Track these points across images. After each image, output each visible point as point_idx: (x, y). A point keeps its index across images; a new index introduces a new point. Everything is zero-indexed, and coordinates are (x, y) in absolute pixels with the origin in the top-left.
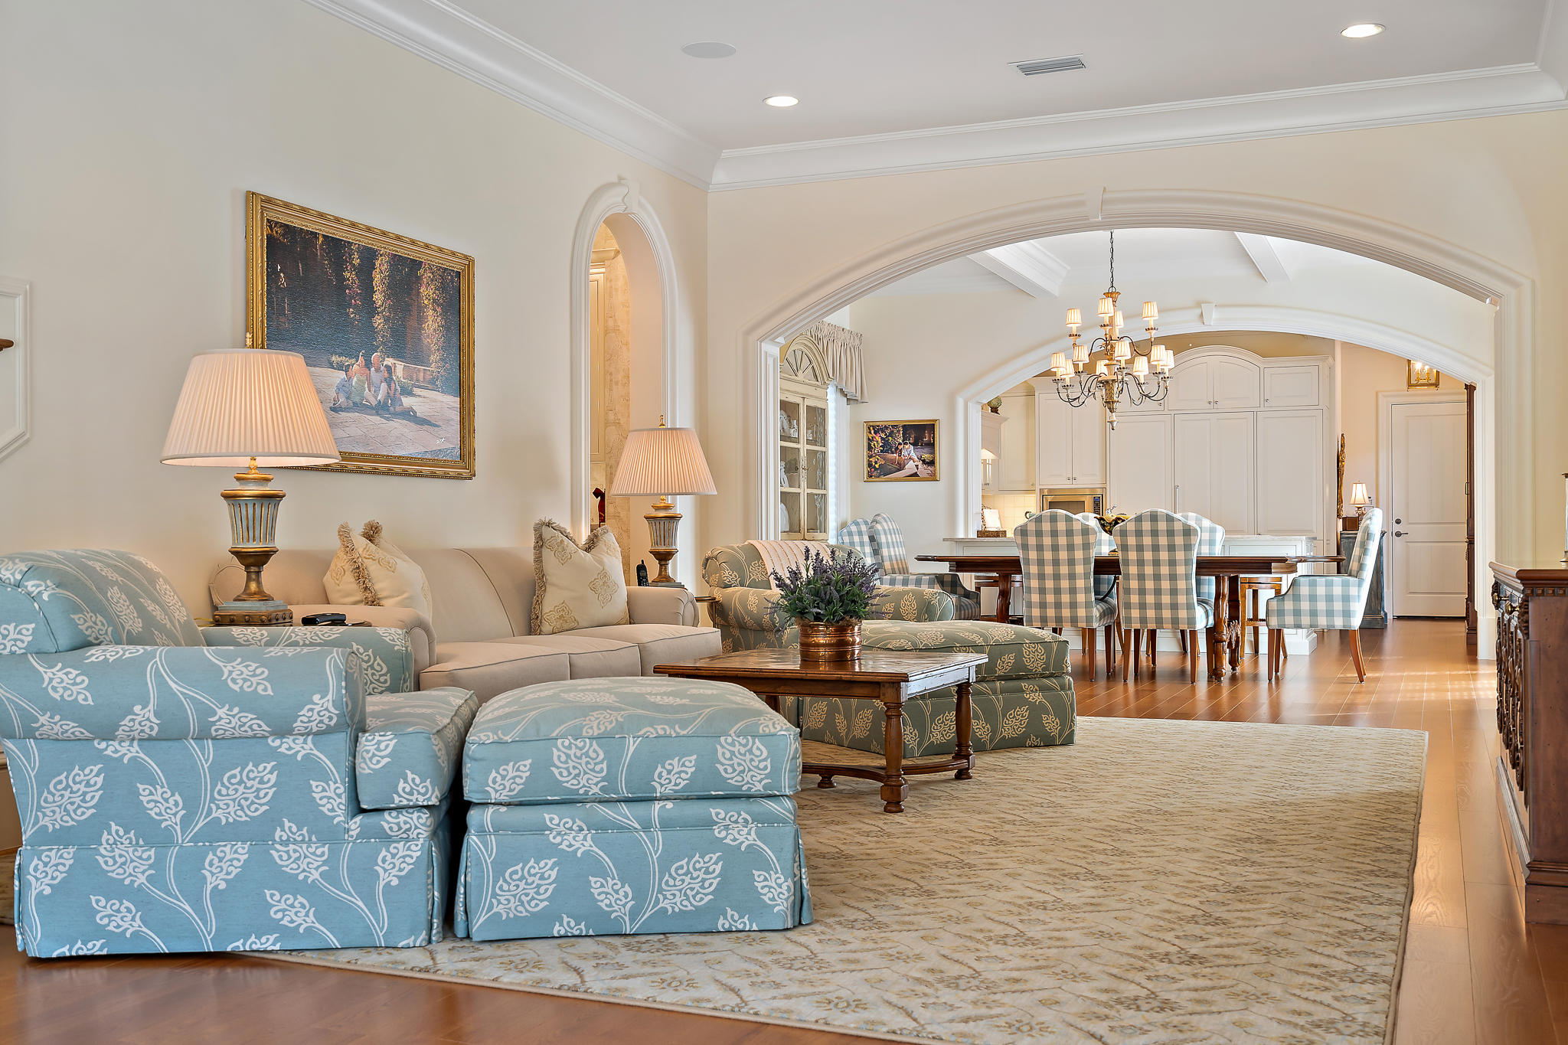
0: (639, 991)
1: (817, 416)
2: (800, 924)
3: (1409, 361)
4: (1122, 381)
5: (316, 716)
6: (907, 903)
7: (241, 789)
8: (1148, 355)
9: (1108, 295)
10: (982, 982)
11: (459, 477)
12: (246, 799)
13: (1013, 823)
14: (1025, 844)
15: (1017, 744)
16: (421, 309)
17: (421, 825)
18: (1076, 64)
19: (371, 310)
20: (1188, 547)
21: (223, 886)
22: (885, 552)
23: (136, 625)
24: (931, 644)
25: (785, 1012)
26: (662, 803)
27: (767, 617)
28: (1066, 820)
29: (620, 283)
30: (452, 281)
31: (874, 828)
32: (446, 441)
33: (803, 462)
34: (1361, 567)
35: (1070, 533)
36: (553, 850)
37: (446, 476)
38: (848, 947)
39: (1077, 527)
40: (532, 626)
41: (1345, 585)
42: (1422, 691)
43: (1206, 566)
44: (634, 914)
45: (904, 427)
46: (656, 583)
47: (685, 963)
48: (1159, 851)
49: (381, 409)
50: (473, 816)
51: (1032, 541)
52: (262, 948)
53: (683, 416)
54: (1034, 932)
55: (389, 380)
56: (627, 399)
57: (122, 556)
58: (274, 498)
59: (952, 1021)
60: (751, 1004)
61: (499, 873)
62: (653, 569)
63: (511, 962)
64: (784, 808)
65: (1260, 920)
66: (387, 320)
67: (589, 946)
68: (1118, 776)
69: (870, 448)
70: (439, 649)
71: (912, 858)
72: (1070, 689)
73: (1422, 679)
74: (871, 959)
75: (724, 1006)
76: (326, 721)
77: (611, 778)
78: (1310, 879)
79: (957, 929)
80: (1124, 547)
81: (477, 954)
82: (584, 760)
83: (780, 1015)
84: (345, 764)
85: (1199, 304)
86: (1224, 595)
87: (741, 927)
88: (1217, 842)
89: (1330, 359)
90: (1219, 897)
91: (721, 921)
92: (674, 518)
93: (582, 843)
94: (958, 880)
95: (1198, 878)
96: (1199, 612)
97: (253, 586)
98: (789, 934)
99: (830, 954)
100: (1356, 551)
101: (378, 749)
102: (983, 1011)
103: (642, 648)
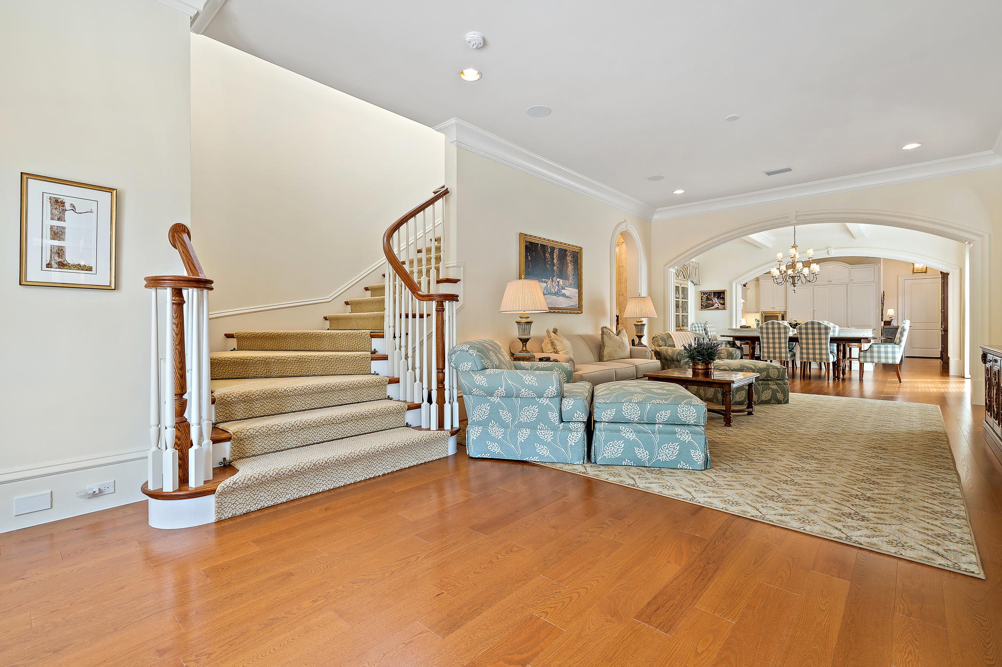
0: (656, 489)
1: (685, 290)
2: (707, 468)
3: (913, 264)
4: (799, 276)
5: (550, 393)
6: (744, 463)
7: (528, 413)
8: (809, 267)
9: (793, 247)
10: (782, 499)
11: (578, 313)
12: (530, 416)
13: (775, 434)
14: (782, 443)
15: (767, 402)
16: (567, 263)
17: (581, 427)
18: (789, 170)
19: (553, 265)
20: (827, 334)
21: (523, 441)
22: (709, 334)
23: (497, 363)
24: (736, 368)
25: (710, 503)
26: (658, 425)
27: (675, 357)
28: (795, 434)
29: (624, 252)
30: (576, 255)
31: (723, 432)
32: (574, 302)
33: (680, 305)
34: (900, 341)
35: (779, 328)
36: (622, 438)
37: (574, 313)
38: (727, 479)
39: (782, 326)
40: (600, 359)
41: (893, 348)
42: (928, 387)
43: (833, 340)
44: (649, 460)
45: (714, 292)
46: (637, 345)
47: (670, 480)
48: (838, 450)
49: (556, 294)
50: (597, 425)
51: (765, 331)
52: (534, 460)
53: (644, 293)
54: (797, 480)
55: (558, 285)
56: (626, 287)
57: (491, 341)
58: (530, 323)
59: (775, 515)
60: (697, 499)
61: (605, 444)
62: (637, 341)
63: (611, 473)
64: (701, 429)
65: (893, 484)
66: (558, 267)
67: (634, 470)
68: (811, 417)
69: (702, 299)
70: (577, 366)
71: (740, 445)
72: (787, 384)
73: (927, 382)
74: (737, 485)
75: (687, 498)
76: (553, 394)
77: (641, 416)
78: (909, 467)
79: (766, 476)
80: (801, 333)
81: (599, 469)
82: (633, 410)
83: (708, 504)
84: (558, 407)
85: (827, 248)
86: (841, 350)
87: (686, 468)
88: (862, 448)
89: (879, 265)
90: (871, 472)
91: (679, 465)
92: (643, 325)
93: (632, 436)
94: (760, 456)
95: (859, 463)
96: (831, 356)
97: (524, 348)
98: (703, 472)
99: (720, 481)
100: (898, 335)
101: (568, 403)
102: (787, 512)
103: (636, 367)
